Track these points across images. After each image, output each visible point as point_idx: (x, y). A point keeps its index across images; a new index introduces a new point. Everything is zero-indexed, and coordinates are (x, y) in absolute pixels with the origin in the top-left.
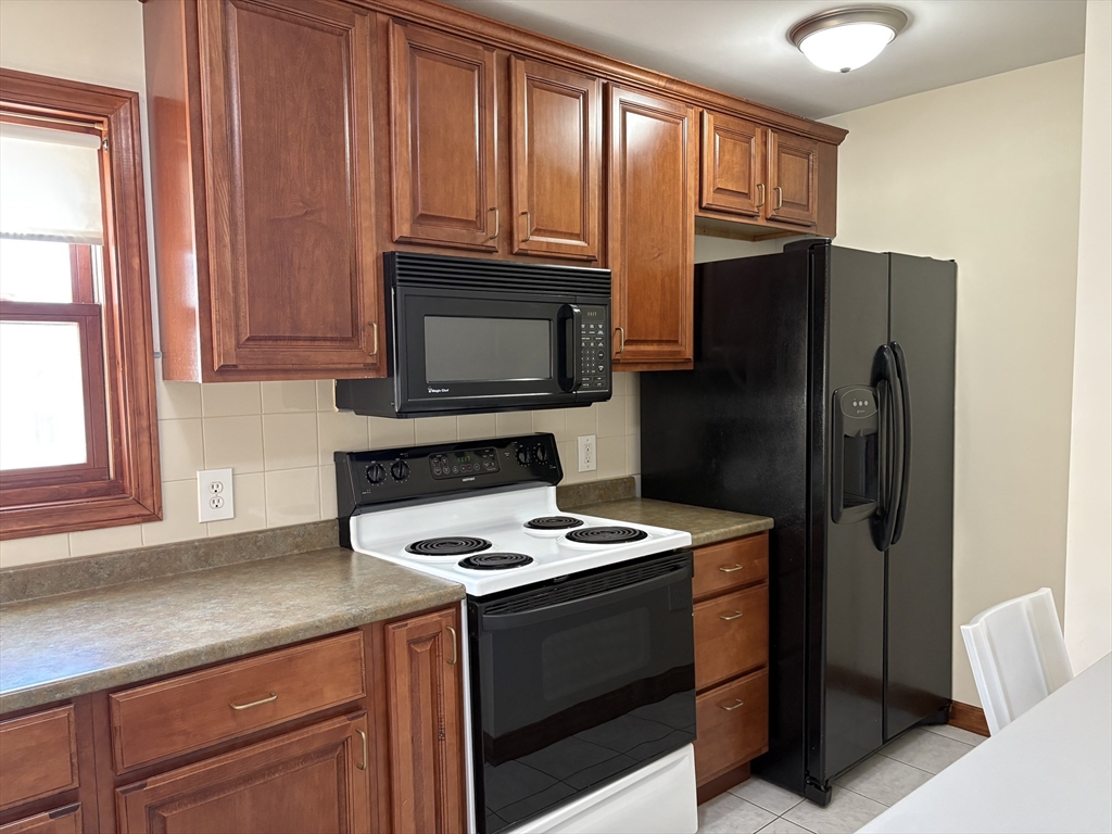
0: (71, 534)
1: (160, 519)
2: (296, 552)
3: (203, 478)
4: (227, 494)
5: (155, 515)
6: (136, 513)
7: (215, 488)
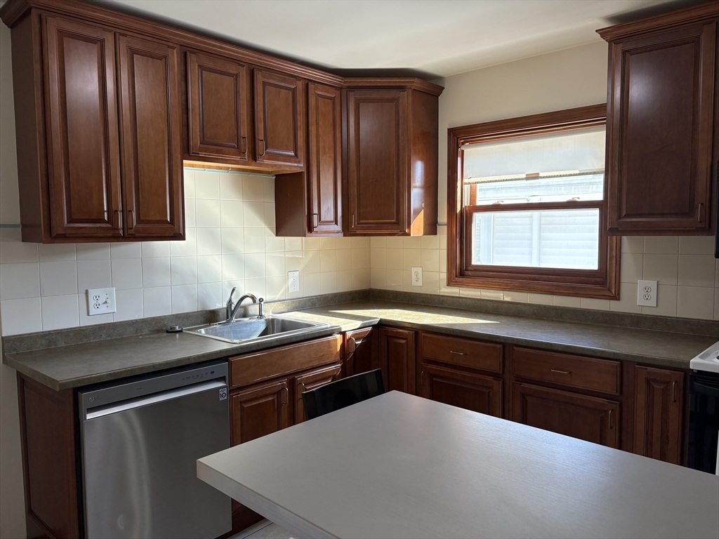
0: (582, 299)
1: (619, 299)
2: (691, 333)
3: (641, 284)
4: (653, 294)
5: (616, 297)
6: (607, 294)
7: (647, 289)
